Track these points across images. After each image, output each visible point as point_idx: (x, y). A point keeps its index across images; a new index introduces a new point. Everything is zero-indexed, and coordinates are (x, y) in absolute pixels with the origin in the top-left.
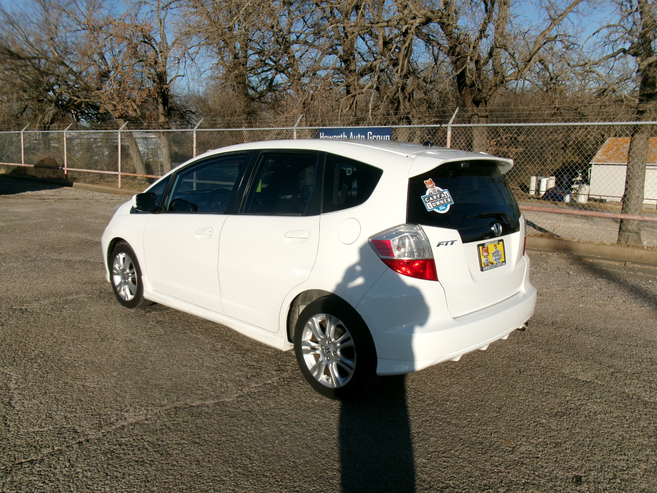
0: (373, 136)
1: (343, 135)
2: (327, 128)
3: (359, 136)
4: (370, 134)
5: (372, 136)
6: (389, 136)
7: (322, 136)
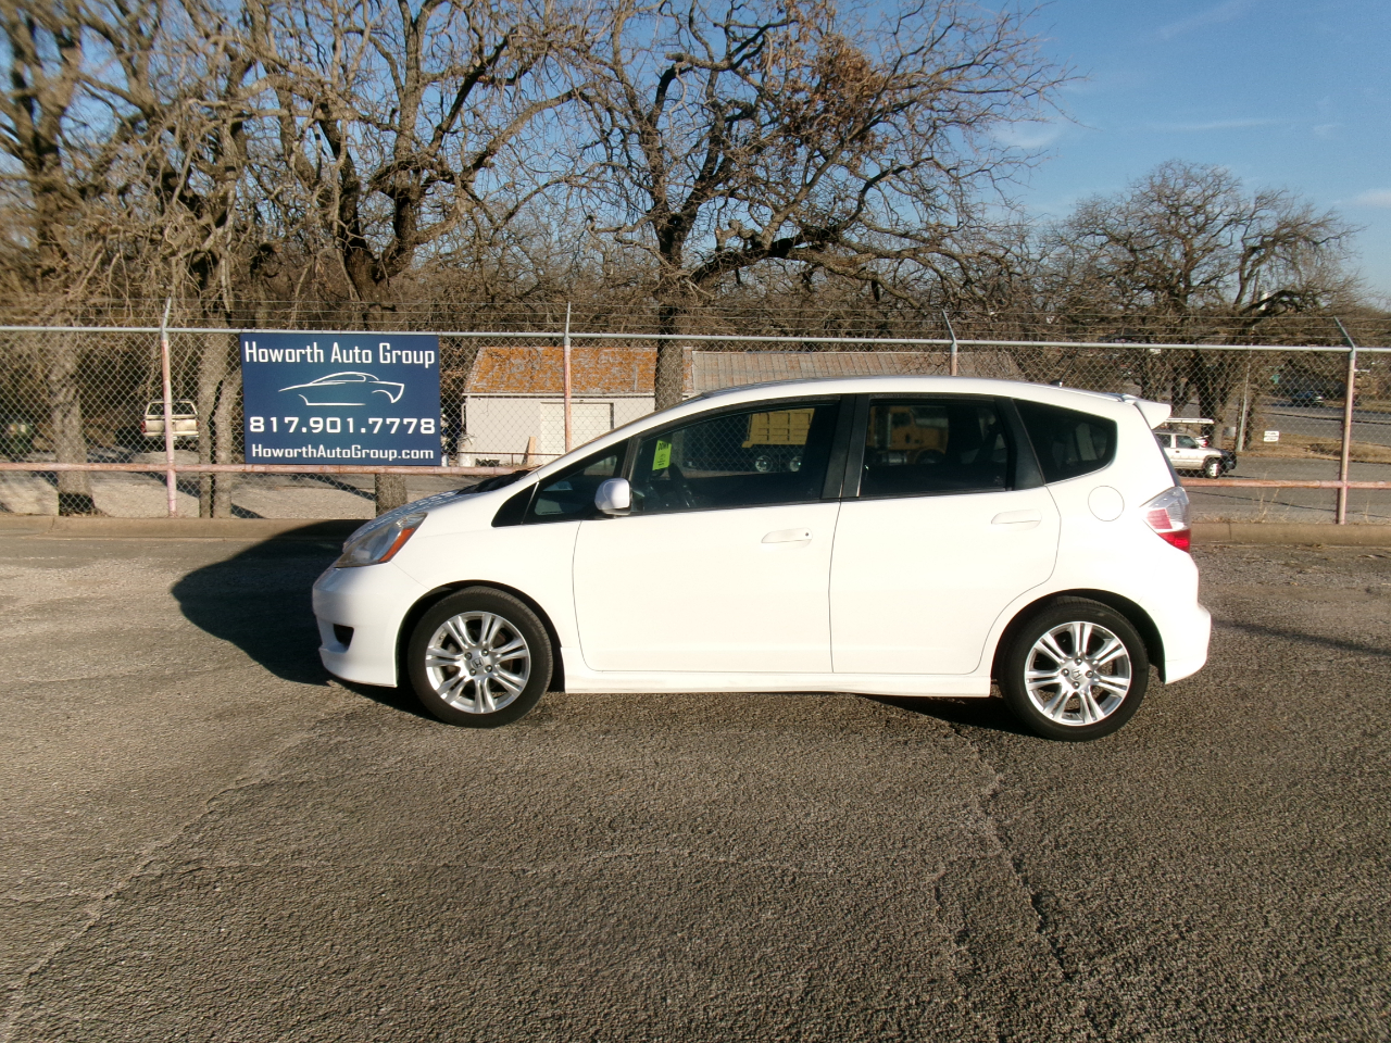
0: (394, 352)
1: (312, 348)
2: (258, 331)
3: (357, 350)
4: (385, 347)
5: (390, 352)
6: (432, 353)
7: (251, 348)
